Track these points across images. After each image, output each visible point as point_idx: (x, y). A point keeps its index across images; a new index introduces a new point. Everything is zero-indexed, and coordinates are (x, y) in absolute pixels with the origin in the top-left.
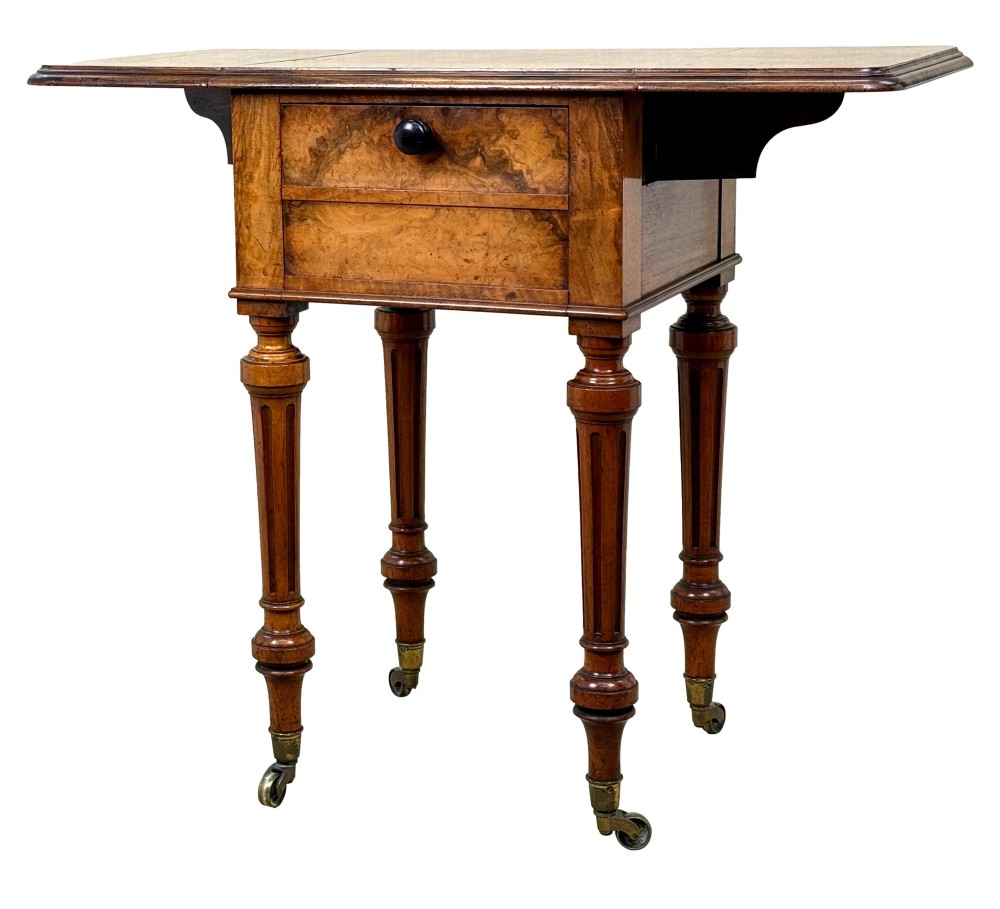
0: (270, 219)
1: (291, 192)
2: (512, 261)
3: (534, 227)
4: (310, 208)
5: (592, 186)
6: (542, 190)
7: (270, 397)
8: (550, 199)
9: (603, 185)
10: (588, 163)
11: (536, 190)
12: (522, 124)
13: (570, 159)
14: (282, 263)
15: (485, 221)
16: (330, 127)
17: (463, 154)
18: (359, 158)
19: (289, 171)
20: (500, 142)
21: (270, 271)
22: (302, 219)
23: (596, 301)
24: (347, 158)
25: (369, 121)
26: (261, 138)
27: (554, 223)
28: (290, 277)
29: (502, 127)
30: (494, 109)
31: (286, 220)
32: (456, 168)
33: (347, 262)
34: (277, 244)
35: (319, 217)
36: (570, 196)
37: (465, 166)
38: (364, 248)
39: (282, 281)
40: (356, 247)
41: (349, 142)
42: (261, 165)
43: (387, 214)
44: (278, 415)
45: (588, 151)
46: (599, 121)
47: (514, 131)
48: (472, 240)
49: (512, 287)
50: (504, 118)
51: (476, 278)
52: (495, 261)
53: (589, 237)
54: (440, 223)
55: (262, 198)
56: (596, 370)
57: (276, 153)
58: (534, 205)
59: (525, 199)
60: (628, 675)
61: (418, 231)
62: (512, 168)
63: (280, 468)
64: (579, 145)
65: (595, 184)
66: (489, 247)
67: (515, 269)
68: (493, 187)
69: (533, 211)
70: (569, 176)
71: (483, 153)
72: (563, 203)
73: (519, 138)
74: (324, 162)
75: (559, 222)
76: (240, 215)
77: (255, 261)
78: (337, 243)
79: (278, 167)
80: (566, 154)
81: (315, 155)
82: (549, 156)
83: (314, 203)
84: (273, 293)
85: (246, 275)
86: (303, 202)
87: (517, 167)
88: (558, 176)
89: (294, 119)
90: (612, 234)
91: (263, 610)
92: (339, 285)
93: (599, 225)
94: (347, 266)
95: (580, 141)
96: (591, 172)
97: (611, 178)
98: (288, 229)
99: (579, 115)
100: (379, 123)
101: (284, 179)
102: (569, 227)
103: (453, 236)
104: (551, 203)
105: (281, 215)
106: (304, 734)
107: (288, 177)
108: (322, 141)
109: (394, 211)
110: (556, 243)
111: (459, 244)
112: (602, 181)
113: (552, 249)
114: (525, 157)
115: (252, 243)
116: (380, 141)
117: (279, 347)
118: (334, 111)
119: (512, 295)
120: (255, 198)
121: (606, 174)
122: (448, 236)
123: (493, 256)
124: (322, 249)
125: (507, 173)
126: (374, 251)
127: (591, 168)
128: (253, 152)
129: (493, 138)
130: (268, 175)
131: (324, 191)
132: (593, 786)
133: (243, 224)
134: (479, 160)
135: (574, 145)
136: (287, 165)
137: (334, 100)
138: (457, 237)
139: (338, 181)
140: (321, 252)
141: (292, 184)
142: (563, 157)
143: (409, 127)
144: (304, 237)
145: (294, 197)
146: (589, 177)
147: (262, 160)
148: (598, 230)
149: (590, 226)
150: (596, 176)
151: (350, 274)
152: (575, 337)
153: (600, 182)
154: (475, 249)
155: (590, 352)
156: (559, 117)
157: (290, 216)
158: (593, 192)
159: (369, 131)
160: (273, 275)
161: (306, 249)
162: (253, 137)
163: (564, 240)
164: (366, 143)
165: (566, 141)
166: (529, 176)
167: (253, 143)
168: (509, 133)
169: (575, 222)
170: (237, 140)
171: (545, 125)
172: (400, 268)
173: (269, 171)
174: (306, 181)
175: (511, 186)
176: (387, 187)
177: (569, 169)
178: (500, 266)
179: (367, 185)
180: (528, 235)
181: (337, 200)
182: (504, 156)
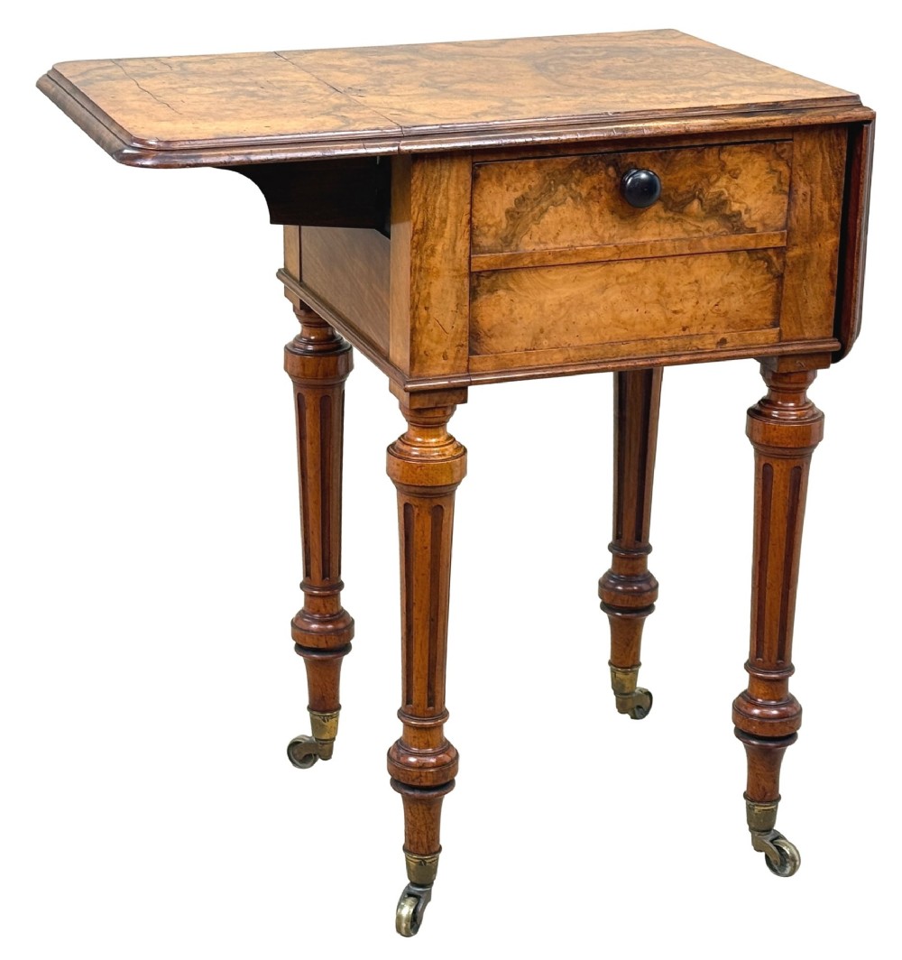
0: (454, 295)
1: (482, 261)
2: (723, 308)
3: (749, 267)
4: (502, 277)
5: (812, 220)
6: (760, 228)
8: (769, 237)
9: (822, 217)
10: (809, 196)
11: (753, 230)
12: (743, 162)
13: (791, 193)
14: (466, 343)
15: (700, 268)
16: (533, 184)
17: (680, 199)
18: (563, 216)
19: (480, 239)
20: (719, 184)
21: (451, 354)
22: (491, 291)
23: (807, 335)
24: (549, 217)
25: (577, 173)
26: (447, 204)
27: (768, 260)
28: (474, 357)
29: (723, 166)
30: (715, 150)
31: (474, 294)
32: (671, 215)
33: (542, 331)
34: (461, 323)
35: (512, 285)
36: (788, 231)
37: (681, 212)
38: (562, 314)
39: (465, 364)
40: (553, 313)
41: (552, 199)
42: (446, 235)
43: (591, 274)
45: (810, 183)
46: (823, 152)
47: (735, 170)
48: (683, 289)
49: (723, 333)
50: (724, 156)
51: (684, 329)
52: (705, 308)
53: (805, 271)
54: (649, 275)
55: (446, 273)
57: (465, 219)
58: (752, 245)
59: (741, 240)
61: (625, 287)
62: (730, 209)
64: (800, 178)
65: (814, 216)
66: (701, 295)
67: (726, 313)
68: (700, 228)
69: (749, 251)
70: (788, 210)
71: (701, 196)
72: (781, 240)
73: (740, 176)
74: (522, 224)
75: (774, 259)
76: (417, 296)
77: (433, 345)
78: (532, 312)
79: (467, 236)
80: (787, 189)
81: (512, 217)
82: (770, 192)
83: (508, 270)
85: (422, 363)
86: (495, 271)
87: (736, 207)
88: (777, 212)
89: (490, 179)
90: (828, 264)
92: (534, 358)
93: (815, 258)
94: (541, 336)
95: (802, 174)
96: (811, 204)
97: (830, 209)
98: (476, 303)
99: (804, 146)
100: (588, 174)
101: (474, 247)
102: (785, 263)
103: (662, 287)
104: (768, 241)
105: (467, 289)
107: (478, 245)
108: (521, 201)
109: (599, 270)
110: (770, 281)
111: (669, 296)
112: (822, 212)
113: (765, 288)
114: (745, 196)
115: (430, 326)
116: (589, 194)
118: (539, 166)
119: (722, 342)
120: (437, 274)
121: (826, 206)
122: (657, 289)
123: (703, 303)
124: (514, 321)
125: (724, 215)
126: (574, 315)
127: (811, 199)
128: (437, 221)
129: (714, 178)
130: (454, 246)
131: (519, 257)
133: (420, 306)
134: (696, 204)
135: (796, 179)
136: (477, 232)
137: (538, 154)
138: (667, 288)
139: (537, 244)
140: (512, 325)
141: (483, 253)
142: (784, 192)
145: (485, 268)
146: (808, 210)
147: (447, 230)
148: (814, 264)
149: (805, 261)
150: (816, 208)
151: (545, 343)
153: (820, 214)
154: (685, 299)
156: (783, 151)
157: (478, 289)
158: (812, 224)
159: (577, 185)
160: (456, 358)
161: (495, 323)
162: (437, 205)
163: (777, 277)
164: (572, 198)
165: (788, 175)
166: (747, 216)
167: (437, 211)
168: (729, 172)
169: (790, 258)
170: (416, 209)
171: (768, 161)
172: (602, 329)
173: (455, 241)
174: (499, 248)
175: (728, 228)
176: (593, 243)
177: (789, 203)
178: (710, 314)
179: (569, 243)
180: (741, 277)
181: (537, 264)
182: (723, 198)
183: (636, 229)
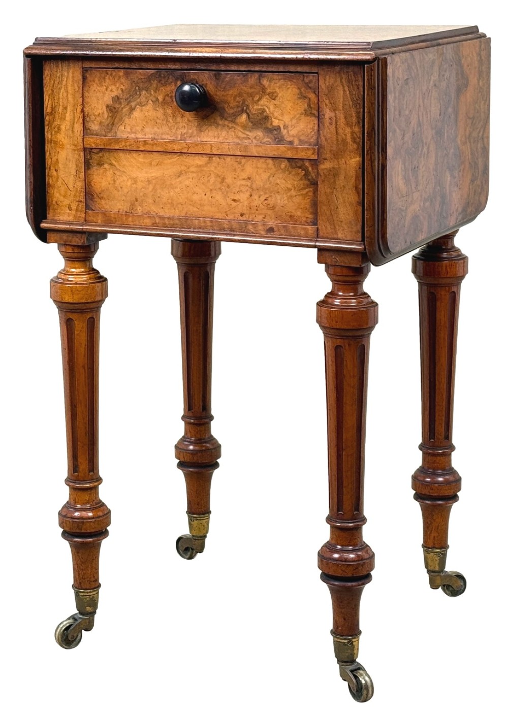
0: (74, 164)
1: (91, 142)
2: (271, 201)
3: (290, 173)
4: (107, 155)
5: (337, 140)
6: (296, 142)
7: (73, 311)
8: (303, 150)
9: (346, 139)
10: (334, 121)
11: (291, 143)
12: (280, 87)
13: (319, 117)
14: (83, 200)
15: (250, 168)
16: (123, 88)
17: (231, 111)
18: (146, 114)
19: (90, 124)
20: (261, 102)
21: (74, 207)
22: (100, 164)
23: (340, 236)
24: (137, 114)
25: (155, 83)
26: (67, 96)
27: (306, 169)
28: (90, 212)
29: (264, 89)
30: (257, 75)
31: (87, 165)
32: (226, 123)
33: (136, 200)
34: (80, 185)
35: (114, 162)
36: (319, 148)
37: (233, 121)
38: (150, 189)
39: (83, 215)
40: (145, 188)
41: (138, 100)
42: (67, 118)
43: (169, 161)
44: (80, 326)
45: (334, 110)
46: (343, 86)
47: (273, 93)
48: (239, 183)
49: (271, 223)
50: (265, 82)
51: (242, 215)
52: (257, 201)
53: (335, 181)
54: (213, 169)
55: (68, 146)
56: (340, 294)
57: (79, 109)
58: (289, 155)
59: (281, 150)
60: (366, 548)
61: (195, 175)
62: (271, 124)
63: (82, 371)
64: (326, 105)
65: (340, 138)
66: (253, 190)
67: (273, 208)
68: (256, 140)
69: (289, 159)
70: (318, 131)
71: (248, 111)
72: (313, 154)
73: (277, 98)
74: (118, 117)
75: (310, 169)
76: (50, 160)
77: (62, 198)
78: (129, 184)
79: (81, 120)
80: (316, 113)
81: (111, 111)
82: (302, 114)
83: (110, 150)
84: (77, 225)
85: (54, 209)
86: (101, 150)
87: (276, 123)
88: (309, 131)
89: (94, 81)
90: (354, 179)
91: (68, 487)
92: (130, 219)
93: (343, 172)
94: (136, 203)
95: (327, 102)
96: (336, 128)
97: (352, 133)
98: (89, 172)
99: (327, 80)
100: (163, 85)
101: (86, 130)
102: (318, 173)
103: (223, 179)
104: (303, 154)
105: (83, 160)
106: (101, 590)
107: (89, 129)
108: (117, 99)
109: (175, 158)
110: (308, 186)
111: (228, 187)
112: (345, 135)
113: (304, 192)
114: (282, 115)
115: (59, 183)
116: (164, 99)
117: (82, 270)
118: (127, 75)
119: (271, 230)
120: (62, 147)
121: (348, 130)
122: (219, 180)
123: (255, 197)
124: (116, 189)
125: (267, 128)
126: (159, 191)
127: (336, 124)
128: (61, 107)
129: (256, 98)
130: (73, 127)
131: (118, 141)
132: (336, 639)
133: (52, 168)
134: (244, 116)
135: (322, 105)
136: (88, 119)
137: (127, 65)
138: (226, 180)
139: (129, 133)
140: (116, 192)
141: (92, 134)
142: (313, 115)
143: (186, 88)
144: (102, 179)
145: (94, 146)
146: (334, 132)
147: (67, 115)
148: (342, 177)
149: (335, 173)
150: (340, 131)
151: (139, 210)
152: (323, 266)
153: (344, 137)
154: (241, 191)
155: (335, 278)
156: (310, 82)
157: (91, 161)
158: (338, 145)
159: (155, 92)
160: (77, 210)
161: (103, 189)
162: (61, 95)
163: (314, 184)
164: (152, 101)
165: (316, 102)
166: (286, 131)
167: (61, 100)
168: (269, 94)
169: (323, 169)
170: (47, 97)
171: (299, 88)
172: (180, 206)
173: (73, 124)
174: (104, 133)
175: (271, 138)
176: (170, 138)
177: (319, 125)
178: (261, 205)
179: (153, 136)
180: (284, 180)
181: (129, 148)
182: (265, 114)
183: (201, 131)
